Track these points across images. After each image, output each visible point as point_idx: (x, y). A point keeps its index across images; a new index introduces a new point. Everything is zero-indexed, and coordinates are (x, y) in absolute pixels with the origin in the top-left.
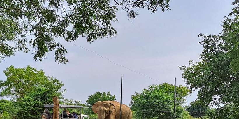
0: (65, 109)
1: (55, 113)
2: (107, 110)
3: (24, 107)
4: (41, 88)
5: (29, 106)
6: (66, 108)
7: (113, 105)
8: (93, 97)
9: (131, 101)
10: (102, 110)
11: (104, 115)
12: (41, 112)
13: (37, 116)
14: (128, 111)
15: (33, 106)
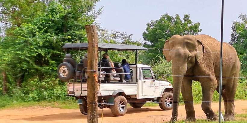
0: (105, 52)
1: (91, 61)
2: (191, 55)
3: (22, 49)
4: (55, 6)
5: (32, 47)
6: (106, 50)
7: (201, 44)
8: (155, 25)
9: (233, 35)
10: (183, 54)
11: (186, 65)
12: (58, 59)
13: (48, 69)
14: (233, 57)
15: (40, 47)
